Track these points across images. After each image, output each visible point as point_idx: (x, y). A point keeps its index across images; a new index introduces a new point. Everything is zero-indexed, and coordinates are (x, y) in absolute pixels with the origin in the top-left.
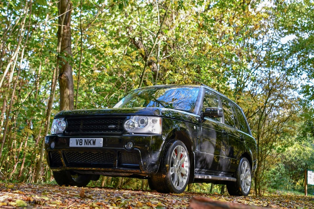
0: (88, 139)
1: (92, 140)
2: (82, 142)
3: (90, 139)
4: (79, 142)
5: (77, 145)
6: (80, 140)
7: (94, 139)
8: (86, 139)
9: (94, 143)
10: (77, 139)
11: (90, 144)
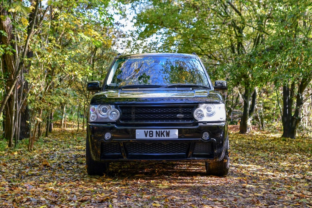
0: (160, 130)
1: (165, 132)
2: (152, 134)
3: (163, 130)
4: (148, 134)
5: (146, 136)
6: (150, 131)
7: (168, 130)
8: (158, 130)
9: (168, 134)
10: (146, 130)
11: (162, 135)
